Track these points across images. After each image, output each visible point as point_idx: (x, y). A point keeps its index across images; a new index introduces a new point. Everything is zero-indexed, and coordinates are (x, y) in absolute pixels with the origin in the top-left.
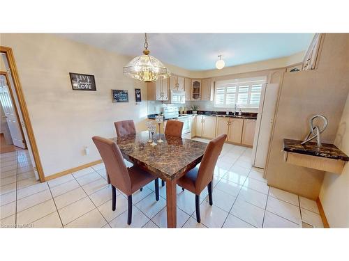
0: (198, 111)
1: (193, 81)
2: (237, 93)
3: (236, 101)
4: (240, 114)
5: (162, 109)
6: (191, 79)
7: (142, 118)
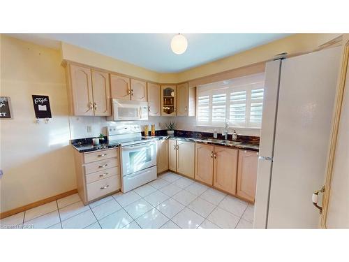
0: (176, 131)
1: (164, 88)
2: (228, 103)
3: (227, 116)
4: (234, 137)
5: (106, 129)
6: (161, 85)
7: (52, 147)
